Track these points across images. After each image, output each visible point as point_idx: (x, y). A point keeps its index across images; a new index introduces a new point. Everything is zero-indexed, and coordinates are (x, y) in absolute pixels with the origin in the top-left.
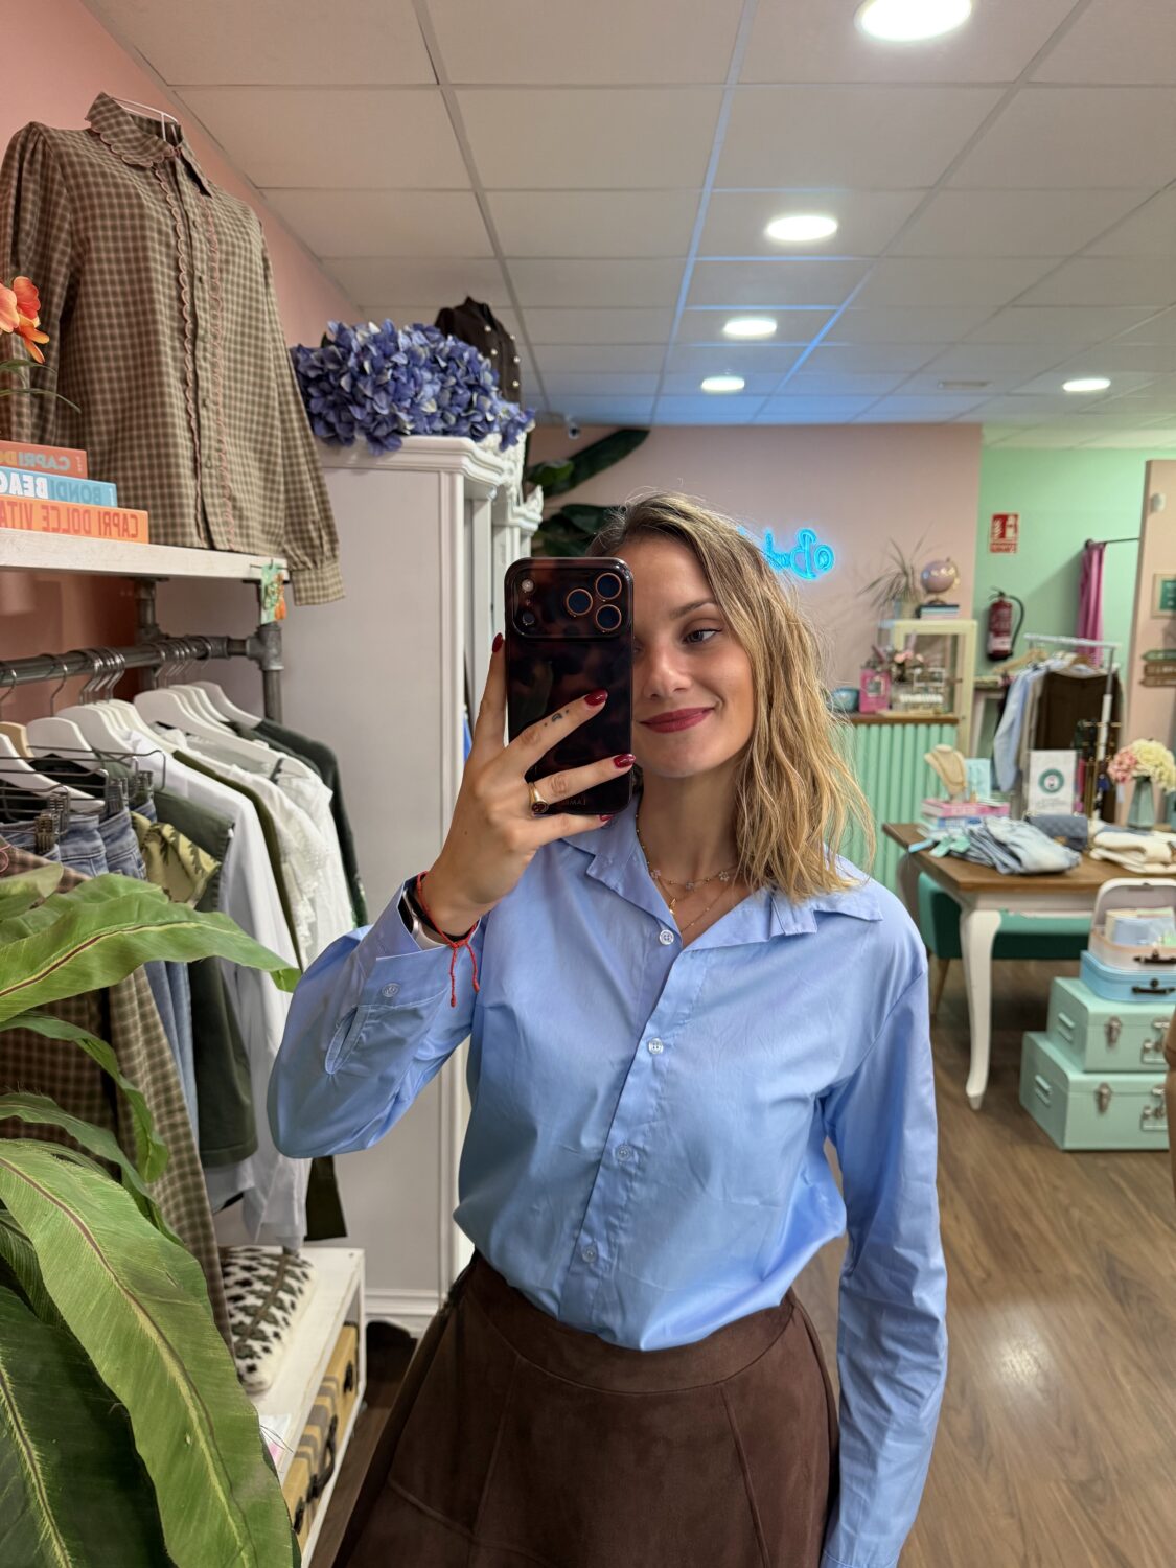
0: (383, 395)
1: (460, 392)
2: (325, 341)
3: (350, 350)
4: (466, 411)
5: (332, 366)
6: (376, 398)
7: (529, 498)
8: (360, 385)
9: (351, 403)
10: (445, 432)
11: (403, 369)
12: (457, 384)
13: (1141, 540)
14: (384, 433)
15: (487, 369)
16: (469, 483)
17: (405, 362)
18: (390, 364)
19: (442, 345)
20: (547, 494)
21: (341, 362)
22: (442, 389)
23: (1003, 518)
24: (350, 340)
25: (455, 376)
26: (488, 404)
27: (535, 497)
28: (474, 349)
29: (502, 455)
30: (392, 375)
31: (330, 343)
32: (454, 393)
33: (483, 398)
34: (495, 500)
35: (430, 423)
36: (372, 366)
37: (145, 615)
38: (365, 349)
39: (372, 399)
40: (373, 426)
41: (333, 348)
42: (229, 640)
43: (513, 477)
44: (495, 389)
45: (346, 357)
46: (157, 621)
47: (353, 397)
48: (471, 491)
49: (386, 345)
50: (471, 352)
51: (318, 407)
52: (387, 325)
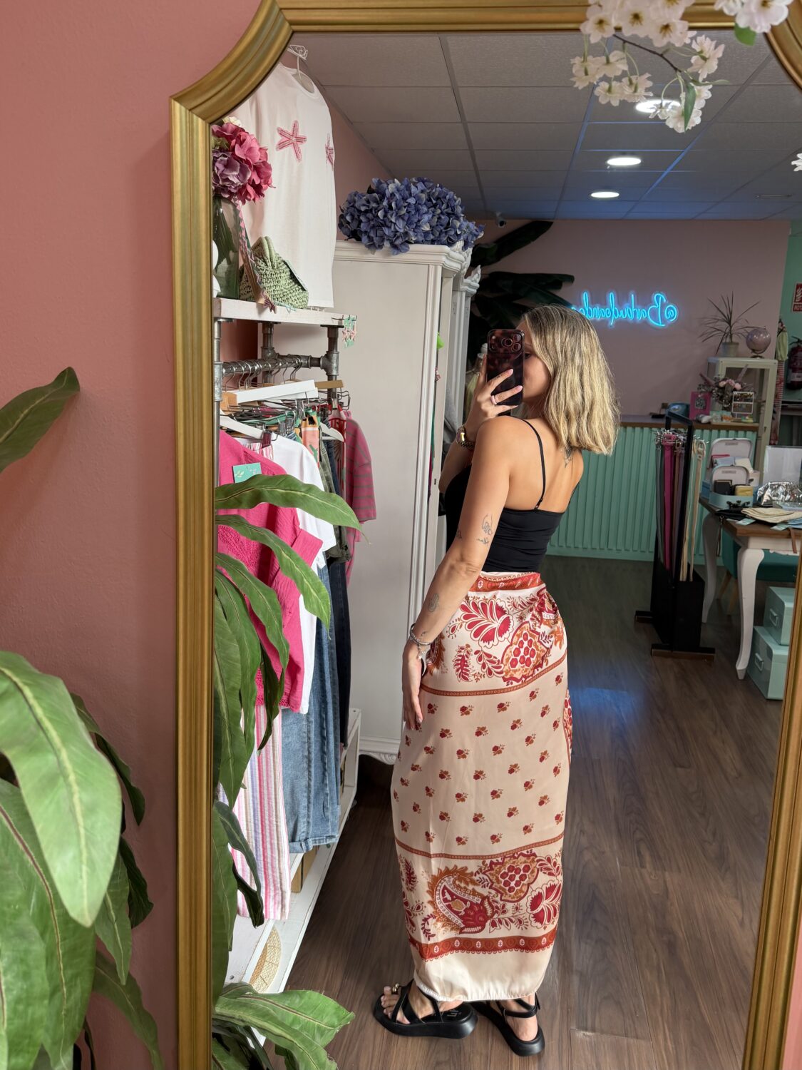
0: (401, 221)
2: (370, 191)
3: (384, 195)
4: (445, 229)
5: (374, 205)
6: (398, 224)
8: (390, 217)
9: (384, 226)
11: (413, 207)
14: (400, 242)
15: (458, 204)
16: (444, 270)
17: (414, 203)
18: (406, 204)
21: (379, 202)
22: (433, 216)
24: (384, 189)
25: (441, 209)
26: (458, 224)
27: (476, 272)
28: (452, 193)
29: (462, 252)
30: (407, 210)
31: (374, 191)
32: (439, 218)
33: (455, 220)
34: (455, 277)
35: (425, 237)
36: (396, 205)
37: (267, 343)
38: (392, 195)
39: (395, 224)
40: (394, 239)
41: (375, 195)
42: (312, 358)
43: (467, 263)
44: (463, 215)
45: (381, 200)
46: (274, 347)
47: (385, 222)
48: (445, 273)
49: (404, 193)
50: (450, 194)
51: (365, 228)
52: (406, 181)
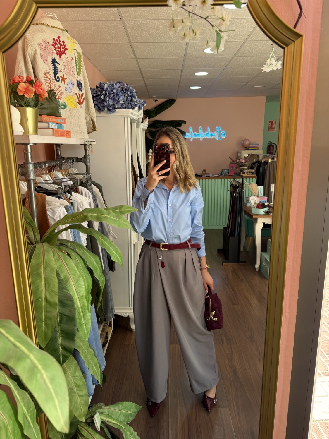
0: (111, 100)
1: (129, 97)
2: (97, 87)
3: (103, 89)
4: (130, 102)
5: (99, 93)
7: (145, 121)
8: (106, 97)
9: (104, 102)
10: (125, 108)
11: (116, 93)
12: (128, 96)
14: (112, 108)
15: (135, 92)
16: (131, 120)
17: (116, 91)
18: (113, 92)
19: (124, 86)
21: (101, 92)
22: (125, 97)
23: (272, 122)
24: (103, 87)
25: (127, 94)
26: (135, 100)
30: (113, 95)
31: (99, 87)
35: (122, 106)
36: (108, 93)
37: (58, 153)
38: (107, 89)
39: (109, 101)
40: (109, 107)
41: (99, 89)
42: (78, 158)
43: (141, 117)
44: (137, 96)
46: (61, 154)
47: (104, 100)
48: (132, 121)
49: (111, 88)
50: (131, 88)
51: (96, 103)
52: (111, 82)
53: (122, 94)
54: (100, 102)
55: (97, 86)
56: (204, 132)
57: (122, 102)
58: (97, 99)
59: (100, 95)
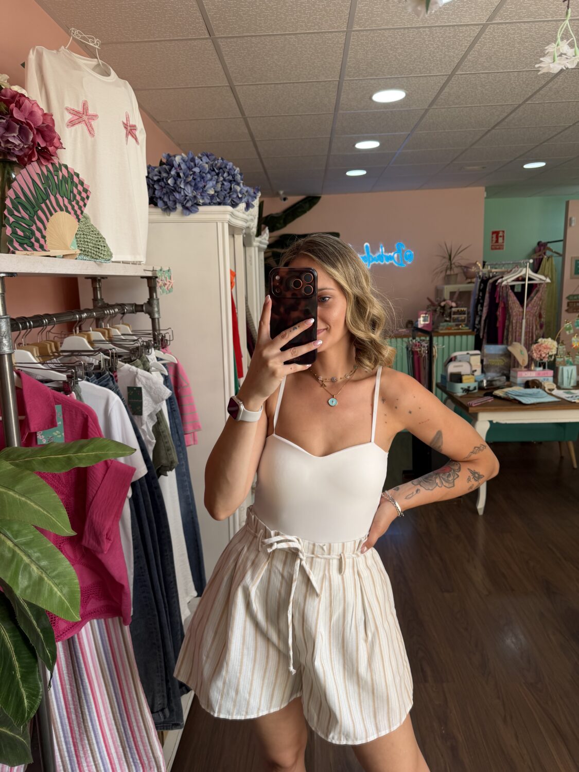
0: (189, 187)
1: (225, 183)
2: (161, 163)
3: (172, 166)
4: (228, 193)
5: (164, 175)
6: (186, 189)
7: (262, 233)
8: (179, 184)
9: (174, 192)
10: (219, 204)
11: (198, 175)
12: (224, 180)
13: (564, 241)
14: (190, 205)
15: (237, 173)
16: (231, 226)
17: (199, 171)
18: (191, 173)
19: (216, 162)
20: (271, 231)
21: (168, 173)
22: (217, 182)
23: (496, 233)
24: (172, 161)
25: (223, 177)
26: (238, 189)
27: (265, 232)
28: (231, 163)
29: (247, 213)
30: (193, 177)
31: (164, 164)
32: (223, 184)
33: (236, 186)
34: (245, 234)
35: (212, 199)
36: (184, 174)
38: (179, 165)
39: (184, 189)
40: (185, 202)
41: (164, 166)
43: (253, 224)
44: (242, 182)
45: (170, 170)
47: (175, 189)
48: (233, 230)
49: (189, 163)
50: (230, 165)
51: (159, 194)
52: (190, 154)
53: (213, 176)
54: (167, 192)
55: (161, 161)
56: (374, 253)
57: (212, 192)
58: (161, 186)
59: (167, 178)
